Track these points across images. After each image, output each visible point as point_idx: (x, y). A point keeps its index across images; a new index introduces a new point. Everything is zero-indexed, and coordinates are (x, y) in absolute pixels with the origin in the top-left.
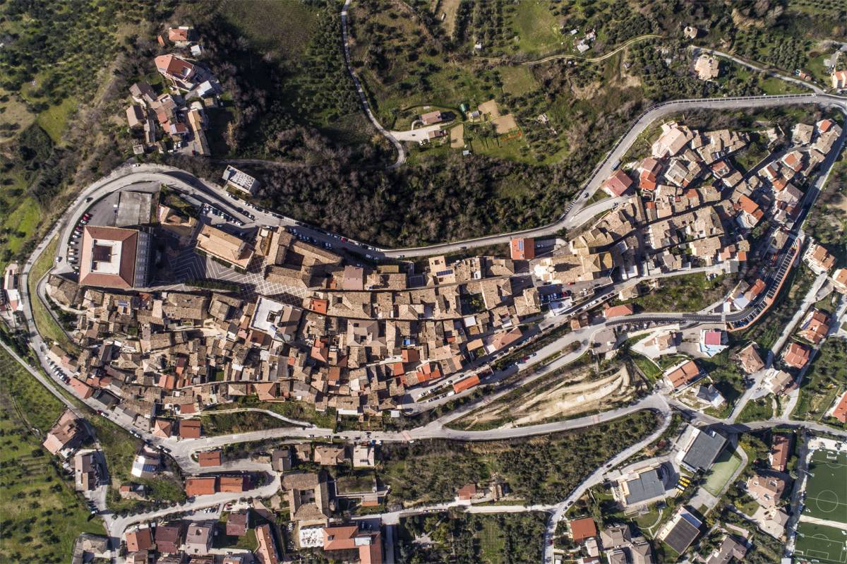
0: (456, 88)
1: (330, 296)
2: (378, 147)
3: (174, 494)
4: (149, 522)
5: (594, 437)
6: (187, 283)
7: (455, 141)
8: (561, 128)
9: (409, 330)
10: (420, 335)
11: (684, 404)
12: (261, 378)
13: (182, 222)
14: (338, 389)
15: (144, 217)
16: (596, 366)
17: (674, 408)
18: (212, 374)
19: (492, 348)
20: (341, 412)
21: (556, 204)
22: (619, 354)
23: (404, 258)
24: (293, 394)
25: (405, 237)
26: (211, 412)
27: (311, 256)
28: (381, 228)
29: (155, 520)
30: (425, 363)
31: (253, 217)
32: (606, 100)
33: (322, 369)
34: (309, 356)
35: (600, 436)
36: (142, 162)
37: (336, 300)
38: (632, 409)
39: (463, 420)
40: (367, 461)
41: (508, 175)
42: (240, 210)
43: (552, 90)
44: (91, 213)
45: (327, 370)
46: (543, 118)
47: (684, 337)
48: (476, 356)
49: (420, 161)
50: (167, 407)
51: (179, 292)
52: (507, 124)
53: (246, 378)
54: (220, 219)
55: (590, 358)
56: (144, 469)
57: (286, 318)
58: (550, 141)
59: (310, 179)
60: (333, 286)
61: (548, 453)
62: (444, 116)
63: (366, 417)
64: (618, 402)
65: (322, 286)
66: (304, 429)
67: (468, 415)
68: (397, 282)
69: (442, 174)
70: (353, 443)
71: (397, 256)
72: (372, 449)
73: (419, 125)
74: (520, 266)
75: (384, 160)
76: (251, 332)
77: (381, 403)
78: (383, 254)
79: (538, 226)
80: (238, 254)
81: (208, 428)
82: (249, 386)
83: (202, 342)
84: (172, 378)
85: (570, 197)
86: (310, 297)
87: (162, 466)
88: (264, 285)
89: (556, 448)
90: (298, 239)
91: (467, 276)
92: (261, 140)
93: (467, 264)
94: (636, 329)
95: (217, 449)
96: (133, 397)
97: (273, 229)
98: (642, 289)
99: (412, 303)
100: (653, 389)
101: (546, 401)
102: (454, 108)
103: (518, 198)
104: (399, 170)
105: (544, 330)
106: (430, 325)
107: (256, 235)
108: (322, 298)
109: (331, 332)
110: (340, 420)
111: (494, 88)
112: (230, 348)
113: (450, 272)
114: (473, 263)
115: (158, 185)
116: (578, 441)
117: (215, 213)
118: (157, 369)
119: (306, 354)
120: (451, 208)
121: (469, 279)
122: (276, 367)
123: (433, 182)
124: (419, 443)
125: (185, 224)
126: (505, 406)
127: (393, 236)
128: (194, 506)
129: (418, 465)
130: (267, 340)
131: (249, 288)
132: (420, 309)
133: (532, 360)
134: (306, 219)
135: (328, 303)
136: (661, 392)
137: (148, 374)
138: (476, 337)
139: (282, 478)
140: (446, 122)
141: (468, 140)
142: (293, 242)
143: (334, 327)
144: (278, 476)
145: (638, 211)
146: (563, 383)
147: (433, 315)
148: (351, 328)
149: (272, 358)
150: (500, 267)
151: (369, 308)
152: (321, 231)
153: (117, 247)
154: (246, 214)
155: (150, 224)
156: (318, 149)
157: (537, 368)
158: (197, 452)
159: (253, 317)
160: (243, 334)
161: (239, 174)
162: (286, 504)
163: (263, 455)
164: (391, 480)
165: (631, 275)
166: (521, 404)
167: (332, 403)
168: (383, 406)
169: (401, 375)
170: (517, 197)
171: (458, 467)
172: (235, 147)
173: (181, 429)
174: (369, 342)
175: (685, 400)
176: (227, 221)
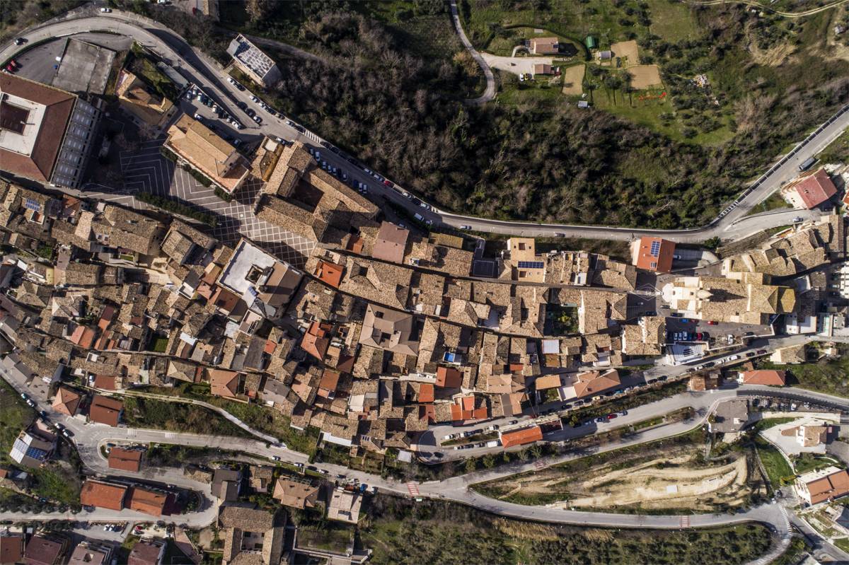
0: (584, 14)
1: (350, 262)
2: (460, 68)
3: (68, 494)
4: (24, 525)
5: (677, 546)
6: (139, 197)
7: (570, 85)
8: (727, 98)
9: (457, 340)
10: (472, 351)
11: (812, 526)
12: (220, 361)
13: (151, 102)
14: (330, 402)
15: (97, 85)
16: (706, 448)
17: (796, 528)
18: (152, 340)
19: (570, 392)
20: (328, 437)
21: (708, 202)
22: (743, 438)
23: (470, 231)
24: (262, 396)
25: (478, 201)
26: (140, 394)
27: (333, 195)
28: (446, 180)
29: (35, 524)
30: (466, 392)
31: (259, 121)
32: (799, 73)
33: (313, 369)
34: (298, 344)
35: (684, 547)
36: (116, 7)
37: (358, 269)
38: (739, 518)
39: (500, 485)
40: (349, 514)
41: (640, 146)
42: (243, 106)
43: (721, 44)
44: (20, 61)
45: (320, 372)
46: (701, 80)
47: (840, 434)
48: (544, 399)
49: (517, 101)
50: (78, 372)
51: (124, 207)
52: (648, 78)
53: (198, 356)
54: (211, 112)
55: (703, 435)
56: (27, 453)
57: (276, 281)
58: (708, 113)
59: (357, 83)
60: (357, 248)
61: (607, 555)
62: (562, 47)
63: (361, 451)
64: (722, 505)
65: (340, 243)
66: (268, 447)
67: (508, 478)
68: (457, 262)
69: (545, 125)
70: (334, 481)
71: (460, 225)
72: (360, 498)
73: (523, 53)
74: (644, 279)
75: (465, 89)
76: (219, 290)
77: (388, 436)
78: (440, 217)
79: (676, 227)
80: (223, 168)
81: (131, 414)
82: (201, 369)
83: (144, 289)
84: (91, 333)
85: (731, 194)
86: (319, 257)
87: (57, 454)
88: (254, 224)
89: (620, 549)
90: (320, 165)
91: (563, 276)
92: (297, 17)
93: (567, 258)
94: (779, 409)
95: (140, 446)
96: (30, 348)
97: (286, 143)
98: (810, 353)
99: (472, 299)
100: (773, 496)
101: (623, 482)
102: (577, 41)
103: (650, 182)
104: (484, 106)
105: (651, 382)
106: (489, 338)
107: (257, 147)
108: (336, 261)
109: (339, 316)
110: (322, 446)
111: (638, 25)
112: (182, 308)
113: (540, 265)
114: (578, 260)
115: (129, 43)
116: (652, 547)
117: (205, 101)
118: (71, 314)
119: (294, 340)
120: (550, 175)
121: (566, 283)
122: (246, 351)
123: (530, 133)
124: (429, 503)
125: (154, 107)
126: (564, 478)
127: (460, 195)
128: (91, 518)
129: (418, 532)
130: (240, 308)
131: (230, 224)
132: (483, 311)
133: (620, 421)
134: (338, 140)
135: (345, 271)
136: (785, 503)
137: (58, 320)
138: (554, 371)
139: (222, 509)
140: (563, 56)
141: (589, 88)
142: (311, 168)
143: (346, 311)
144: (218, 503)
145: (835, 236)
146: (653, 462)
147: (498, 323)
148: (370, 318)
149: (241, 336)
150: (615, 275)
151: (405, 293)
152: (356, 162)
153: (37, 112)
154: (251, 113)
155: (104, 97)
156: (376, 46)
157: (626, 433)
158: (110, 444)
159: (226, 268)
160: (205, 291)
161: (253, 50)
162: (220, 543)
163: (202, 470)
164: (375, 543)
165: (804, 330)
166: (588, 479)
167: (317, 422)
168: (390, 443)
169: (427, 403)
170: (647, 180)
171: (474, 546)
172: (257, 18)
173: (92, 407)
174: (393, 344)
175: (815, 521)
176: (221, 116)
